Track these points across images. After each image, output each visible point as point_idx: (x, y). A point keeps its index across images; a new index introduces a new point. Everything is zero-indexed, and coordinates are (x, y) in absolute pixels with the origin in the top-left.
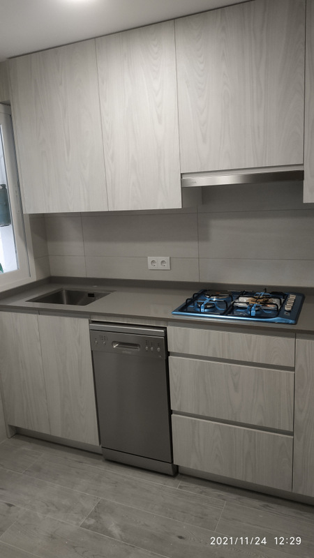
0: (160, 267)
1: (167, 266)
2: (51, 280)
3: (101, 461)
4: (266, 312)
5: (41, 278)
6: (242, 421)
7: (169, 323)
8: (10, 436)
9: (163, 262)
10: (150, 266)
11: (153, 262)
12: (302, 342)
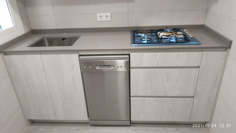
0: (105, 19)
1: (109, 19)
2: (33, 32)
3: (89, 127)
4: (179, 39)
5: (27, 31)
6: (169, 95)
7: (130, 51)
8: (29, 125)
9: (107, 16)
10: (99, 19)
11: (101, 16)
12: (206, 53)
